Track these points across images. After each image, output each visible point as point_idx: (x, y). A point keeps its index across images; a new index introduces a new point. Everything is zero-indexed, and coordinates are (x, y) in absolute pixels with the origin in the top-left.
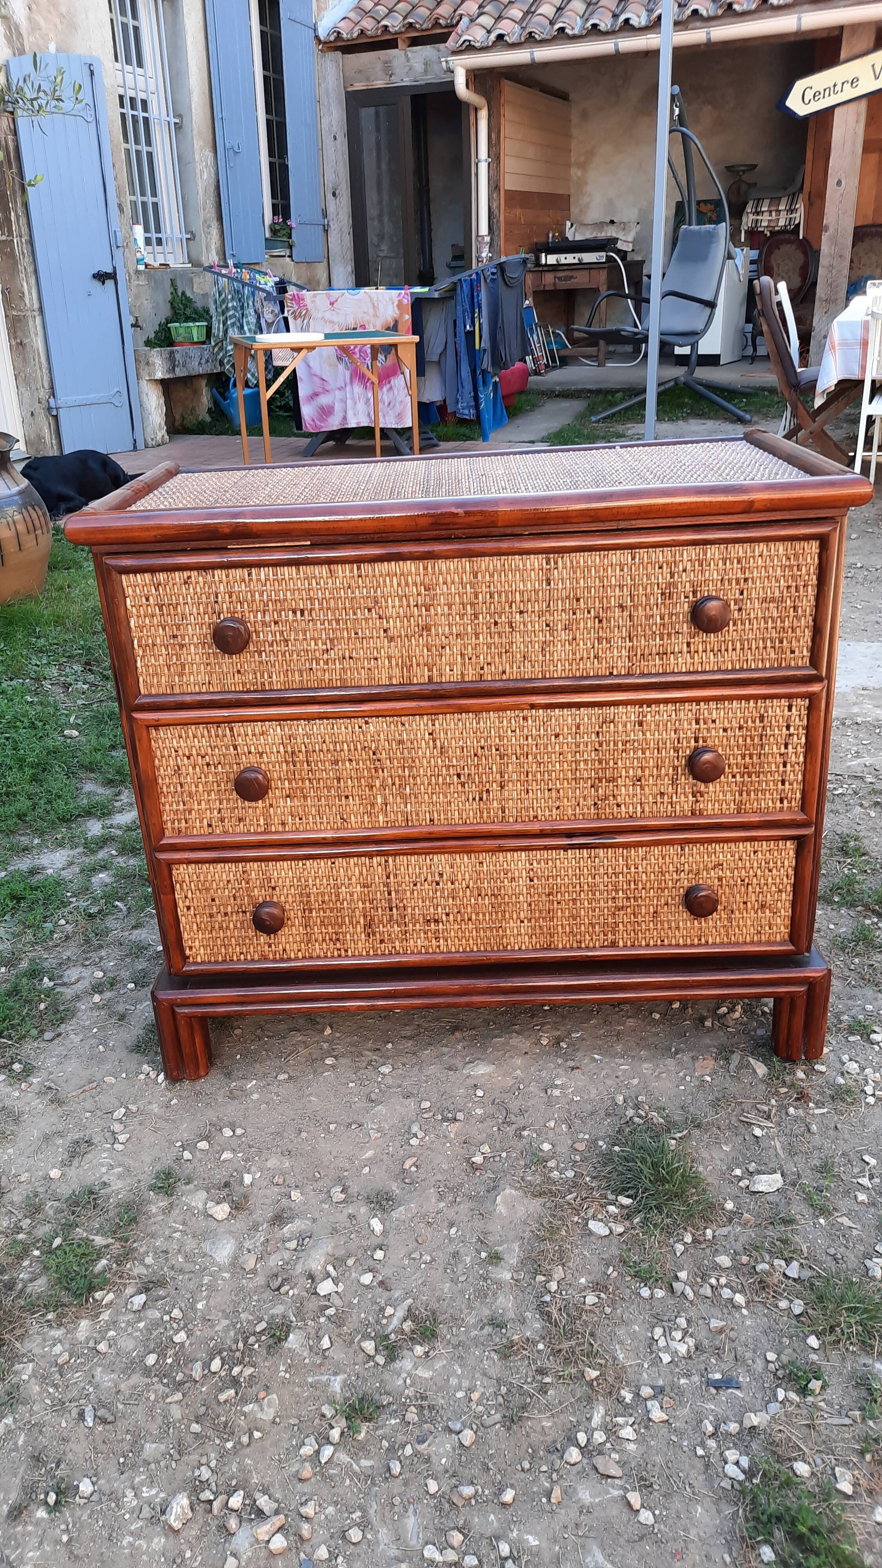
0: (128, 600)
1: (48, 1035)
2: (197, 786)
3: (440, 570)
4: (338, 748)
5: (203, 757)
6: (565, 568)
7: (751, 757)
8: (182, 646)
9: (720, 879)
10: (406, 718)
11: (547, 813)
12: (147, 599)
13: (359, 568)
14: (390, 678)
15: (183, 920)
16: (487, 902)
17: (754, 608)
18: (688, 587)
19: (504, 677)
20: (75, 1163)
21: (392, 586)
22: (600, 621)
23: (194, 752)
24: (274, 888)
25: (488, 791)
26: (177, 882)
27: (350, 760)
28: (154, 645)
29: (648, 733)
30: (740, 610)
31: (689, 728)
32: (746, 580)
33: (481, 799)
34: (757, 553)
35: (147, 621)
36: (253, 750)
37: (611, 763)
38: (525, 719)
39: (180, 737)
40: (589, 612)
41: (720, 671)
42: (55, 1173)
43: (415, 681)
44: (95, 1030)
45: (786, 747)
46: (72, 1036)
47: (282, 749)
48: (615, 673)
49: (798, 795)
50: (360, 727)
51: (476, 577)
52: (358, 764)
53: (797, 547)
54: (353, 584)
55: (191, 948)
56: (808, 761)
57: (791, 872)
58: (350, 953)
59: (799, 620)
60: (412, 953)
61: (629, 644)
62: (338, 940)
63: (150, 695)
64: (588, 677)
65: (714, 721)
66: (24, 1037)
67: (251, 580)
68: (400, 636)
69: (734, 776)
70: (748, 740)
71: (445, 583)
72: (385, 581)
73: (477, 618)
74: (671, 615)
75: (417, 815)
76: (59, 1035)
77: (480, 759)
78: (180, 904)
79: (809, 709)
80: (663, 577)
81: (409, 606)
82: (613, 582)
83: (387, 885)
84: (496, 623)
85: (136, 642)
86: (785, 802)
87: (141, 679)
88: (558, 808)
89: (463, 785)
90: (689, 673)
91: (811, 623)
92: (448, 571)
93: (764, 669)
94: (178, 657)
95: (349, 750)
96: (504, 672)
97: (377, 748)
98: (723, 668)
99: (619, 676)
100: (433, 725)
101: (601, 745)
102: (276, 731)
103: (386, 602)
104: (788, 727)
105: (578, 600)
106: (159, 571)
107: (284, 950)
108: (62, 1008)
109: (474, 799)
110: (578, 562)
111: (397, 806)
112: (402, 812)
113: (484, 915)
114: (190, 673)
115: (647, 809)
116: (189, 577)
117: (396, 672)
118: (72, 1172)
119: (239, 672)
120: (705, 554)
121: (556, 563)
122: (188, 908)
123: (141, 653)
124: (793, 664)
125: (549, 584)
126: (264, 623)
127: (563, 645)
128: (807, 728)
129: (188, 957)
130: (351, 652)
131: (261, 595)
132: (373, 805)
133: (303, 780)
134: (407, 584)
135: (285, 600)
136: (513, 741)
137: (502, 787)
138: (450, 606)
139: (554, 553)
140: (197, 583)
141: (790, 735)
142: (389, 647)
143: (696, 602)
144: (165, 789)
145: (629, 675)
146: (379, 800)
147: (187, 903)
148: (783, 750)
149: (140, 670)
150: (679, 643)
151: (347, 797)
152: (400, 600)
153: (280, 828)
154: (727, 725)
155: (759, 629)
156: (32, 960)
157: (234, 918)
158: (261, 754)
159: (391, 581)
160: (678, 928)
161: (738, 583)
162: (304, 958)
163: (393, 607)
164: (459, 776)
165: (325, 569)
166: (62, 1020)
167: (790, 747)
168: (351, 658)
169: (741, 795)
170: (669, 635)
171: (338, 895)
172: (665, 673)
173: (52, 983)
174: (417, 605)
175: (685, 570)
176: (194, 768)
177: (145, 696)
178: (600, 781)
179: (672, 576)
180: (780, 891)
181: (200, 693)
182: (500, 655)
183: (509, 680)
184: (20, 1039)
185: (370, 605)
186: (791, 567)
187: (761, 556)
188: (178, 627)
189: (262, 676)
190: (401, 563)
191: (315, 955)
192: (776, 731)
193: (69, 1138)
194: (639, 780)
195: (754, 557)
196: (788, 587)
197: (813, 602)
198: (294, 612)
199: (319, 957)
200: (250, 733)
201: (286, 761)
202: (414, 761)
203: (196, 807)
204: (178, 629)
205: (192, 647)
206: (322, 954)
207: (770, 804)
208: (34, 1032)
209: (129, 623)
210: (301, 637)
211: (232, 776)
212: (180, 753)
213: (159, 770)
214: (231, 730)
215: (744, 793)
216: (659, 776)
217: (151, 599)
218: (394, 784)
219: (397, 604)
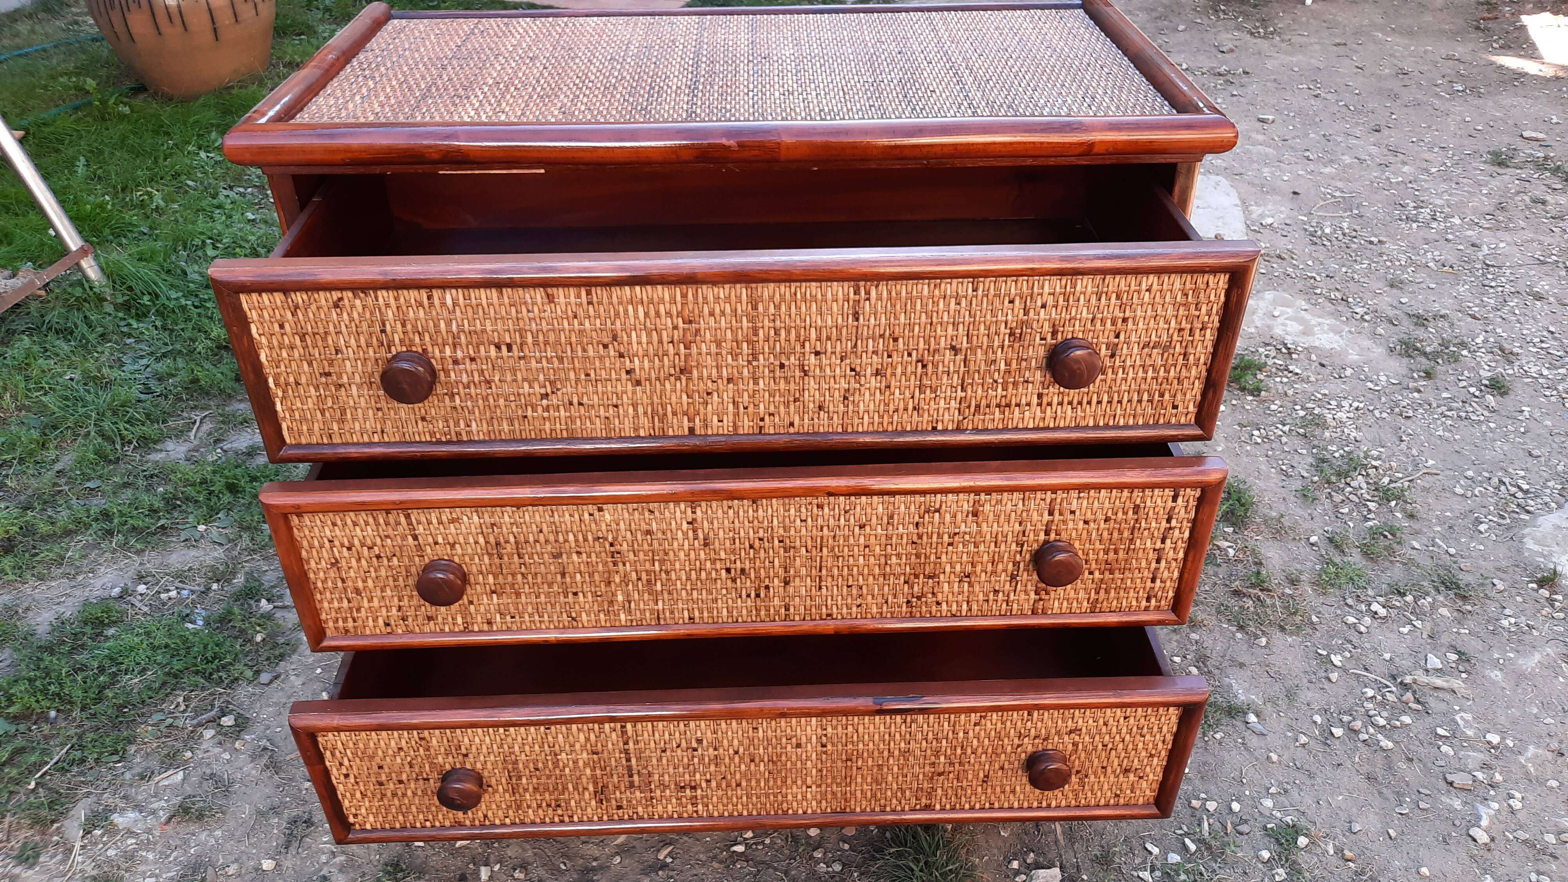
0: (253, 327)
1: (265, 677)
2: (364, 581)
3: (705, 298)
4: (561, 539)
5: (370, 548)
6: (879, 298)
7: (1116, 552)
8: (339, 386)
9: (1075, 744)
10: (656, 505)
11: (845, 611)
12: (282, 326)
13: (588, 293)
14: (636, 430)
15: (340, 789)
16: (762, 768)
17: (1131, 354)
18: (1047, 327)
19: (792, 430)
20: (293, 850)
21: (636, 317)
22: (924, 366)
23: (356, 542)
24: (466, 755)
25: (767, 587)
26: (325, 749)
27: (579, 553)
28: (297, 384)
29: (984, 525)
30: (1113, 356)
31: (1038, 517)
32: (1125, 320)
33: (758, 596)
34: (1144, 287)
35: (285, 355)
36: (440, 540)
37: (933, 557)
38: (820, 506)
39: (334, 524)
40: (910, 355)
41: (1077, 427)
42: (267, 865)
43: (671, 433)
44: (319, 671)
45: (1163, 542)
46: (293, 678)
47: (481, 540)
48: (940, 427)
49: (1171, 594)
50: (591, 515)
51: (755, 308)
52: (589, 556)
53: (1199, 281)
54: (581, 313)
55: (355, 816)
56: (1190, 558)
57: (1169, 738)
58: (576, 819)
59: (1189, 370)
60: (661, 818)
61: (960, 394)
62: (559, 806)
63: (299, 445)
64: (904, 432)
65: (1073, 512)
66: (237, 679)
67: (431, 305)
68: (649, 380)
69: (1091, 573)
70: (1115, 534)
71: (712, 314)
72: (626, 311)
73: (756, 359)
74: (1020, 360)
75: (672, 612)
76: (276, 677)
77: (757, 552)
78: (334, 772)
79: (1200, 501)
80: (1013, 314)
81: (660, 341)
82: (945, 319)
83: (627, 752)
84: (782, 366)
85: (271, 381)
86: (1153, 601)
87: (284, 426)
88: (859, 606)
89: (734, 580)
90: (1037, 429)
91: (1204, 374)
92: (717, 299)
93: (1136, 427)
94: (335, 399)
95: (577, 541)
96: (792, 424)
97: (615, 539)
98: (1083, 424)
99: (945, 431)
100: (694, 513)
101: (920, 537)
102: (472, 520)
103: (629, 336)
104: (1169, 521)
105: (895, 340)
106: (295, 291)
107: (485, 816)
108: (281, 640)
109: (748, 596)
110: (899, 293)
111: (644, 605)
112: (652, 611)
113: (758, 781)
114: (354, 420)
115: (975, 607)
116: (341, 299)
117: (644, 421)
118: (288, 863)
119: (423, 419)
120: (1074, 286)
121: (868, 293)
122: (347, 776)
123: (280, 394)
124: (1173, 420)
125: (857, 320)
126: (456, 362)
127: (873, 395)
128: (1194, 522)
129: (353, 824)
130: (580, 397)
131: (449, 323)
132: (611, 603)
133: (513, 575)
134: (658, 314)
135: (484, 331)
136: (801, 533)
137: (787, 583)
138: (719, 344)
139: (866, 280)
140: (352, 307)
141: (1170, 528)
142: (634, 393)
143: (1056, 346)
144: (319, 584)
145: (959, 430)
146: (620, 598)
147: (344, 771)
148: (1158, 545)
149: (281, 415)
150: (1028, 394)
151: (575, 594)
152: (649, 335)
153: (486, 627)
154: (1089, 516)
155: (1135, 379)
156: (249, 575)
157: (413, 785)
158: (453, 546)
159: (636, 311)
160: (1013, 792)
161: (1113, 323)
162: (513, 824)
163: (639, 343)
164: (728, 570)
165: (539, 294)
166: (282, 657)
167: (1168, 541)
168: (580, 404)
169: (1097, 593)
170: (1015, 384)
171: (556, 764)
172: (1005, 430)
173: (271, 606)
174: (672, 342)
175: (1044, 306)
176: (359, 560)
177: (292, 446)
178: (917, 576)
179: (1026, 312)
180: (1152, 756)
181: (370, 444)
182: (787, 405)
183: (798, 433)
184: (232, 682)
185: (606, 340)
186: (1186, 305)
187: (1149, 290)
188: (331, 363)
189: (457, 424)
190: (649, 288)
191: (527, 820)
192: (1154, 524)
193: (286, 816)
194: (968, 576)
195: (1139, 292)
196: (1180, 330)
197: (1210, 349)
198: (498, 347)
199: (533, 823)
200: (435, 521)
201: (488, 554)
202: (666, 554)
203: (366, 604)
204: (331, 365)
205: (354, 388)
206: (538, 820)
207: (1134, 603)
208: (249, 674)
209: (258, 356)
210: (509, 378)
211: (413, 570)
212: (337, 543)
213: (308, 563)
214: (408, 517)
215: (1102, 592)
216: (994, 572)
217: (287, 326)
218: (639, 579)
219: (644, 339)
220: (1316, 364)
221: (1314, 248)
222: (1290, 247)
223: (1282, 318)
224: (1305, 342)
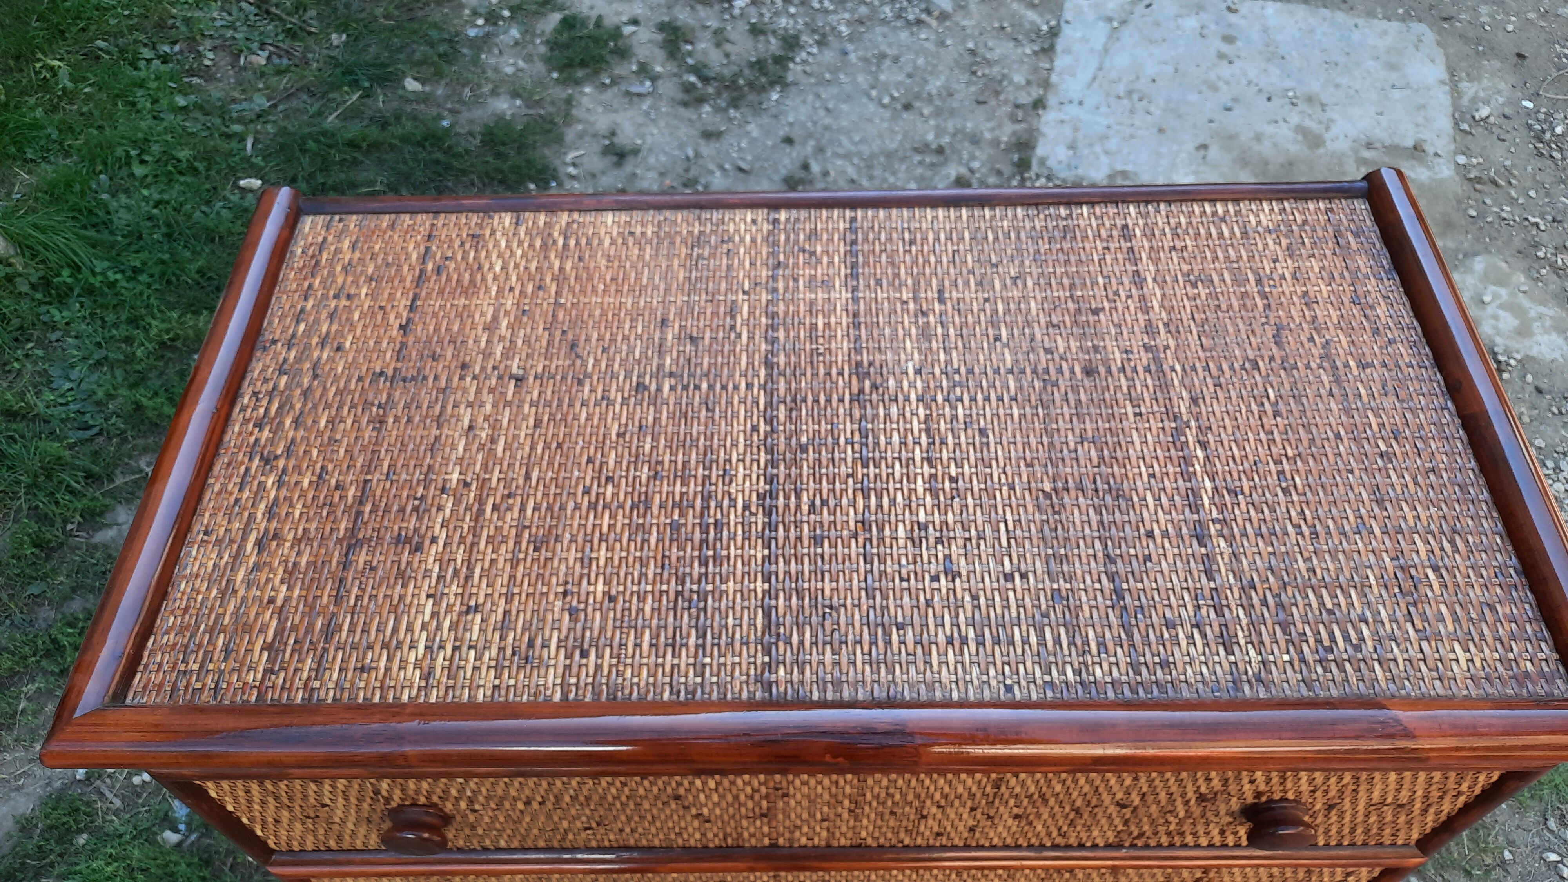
220: (1531, 388)
221: (1538, 163)
222: (1508, 163)
223: (1494, 305)
224: (1522, 348)
